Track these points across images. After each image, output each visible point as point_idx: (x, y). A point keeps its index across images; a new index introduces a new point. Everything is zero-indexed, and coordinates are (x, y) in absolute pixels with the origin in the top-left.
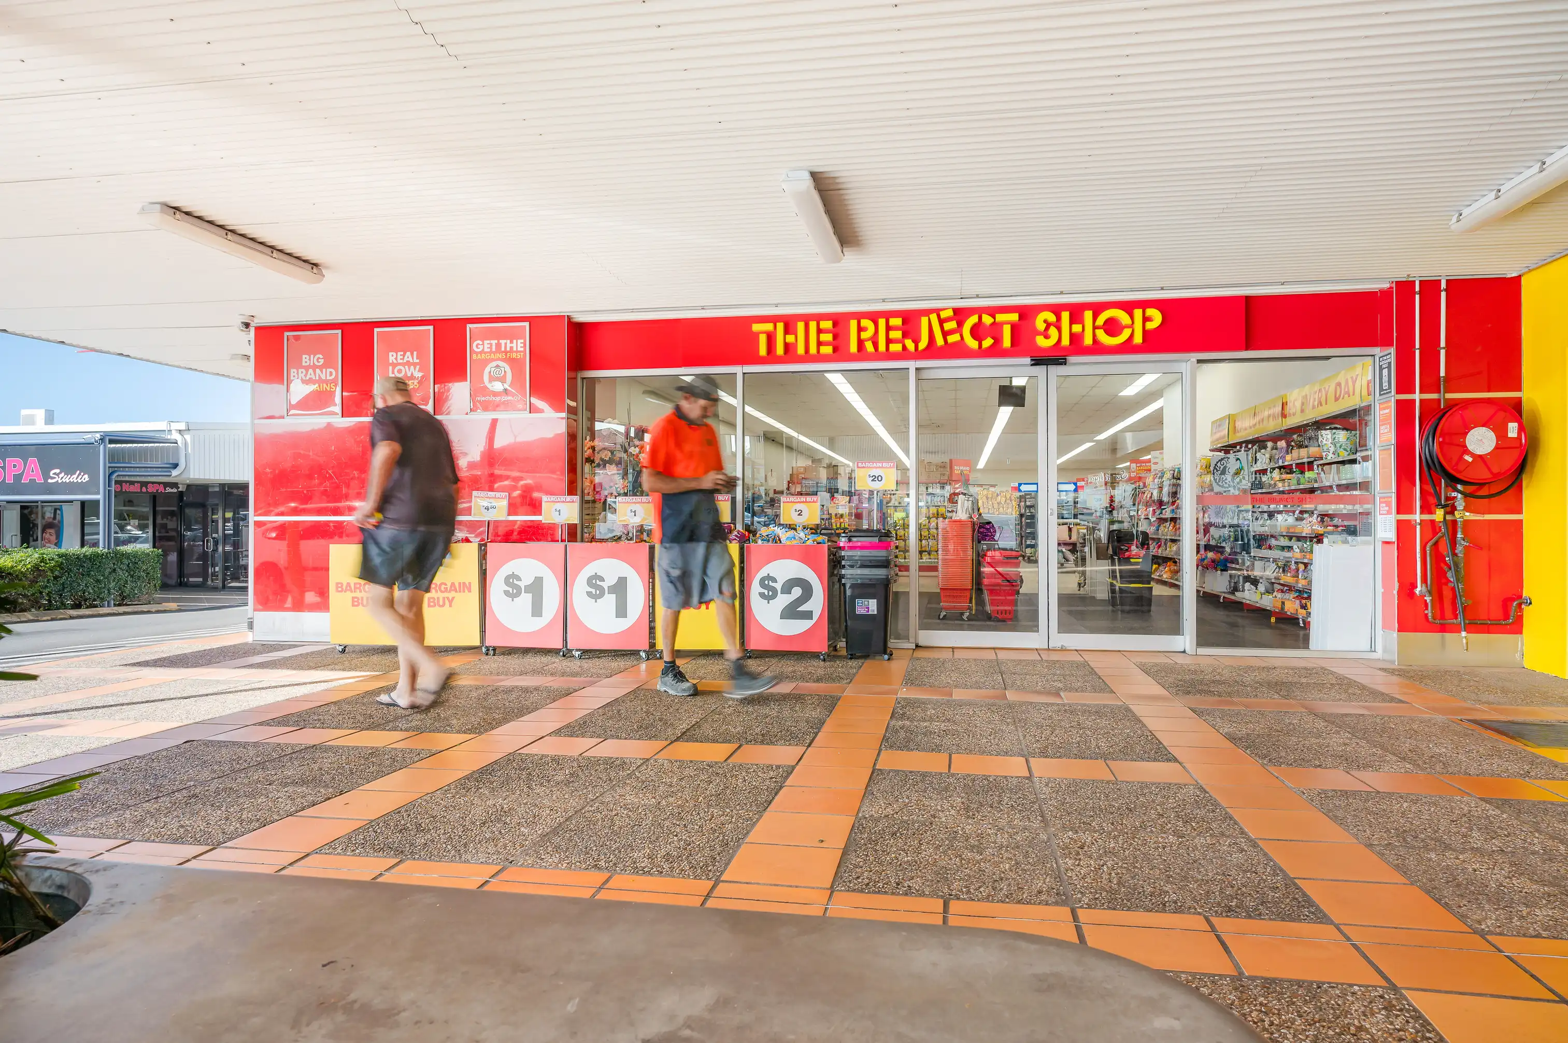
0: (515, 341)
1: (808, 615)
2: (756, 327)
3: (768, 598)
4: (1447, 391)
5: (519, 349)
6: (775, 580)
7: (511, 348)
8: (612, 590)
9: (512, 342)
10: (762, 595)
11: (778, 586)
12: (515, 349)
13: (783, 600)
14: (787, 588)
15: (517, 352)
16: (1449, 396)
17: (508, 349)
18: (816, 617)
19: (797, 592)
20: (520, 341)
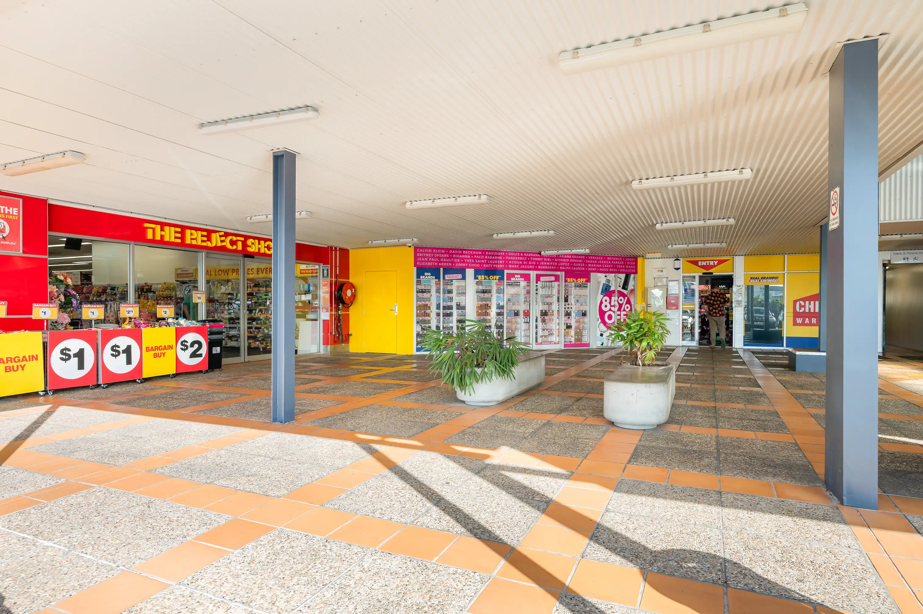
0: (11, 208)
1: (200, 355)
2: (146, 225)
3: (184, 350)
4: (339, 278)
5: (14, 213)
6: (187, 342)
7: (9, 212)
8: (124, 352)
9: (9, 209)
10: (182, 349)
11: (189, 344)
12: (11, 213)
13: (191, 350)
14: (192, 345)
15: (13, 215)
16: (340, 280)
17: (6, 212)
18: (204, 356)
19: (196, 346)
20: (15, 209)
